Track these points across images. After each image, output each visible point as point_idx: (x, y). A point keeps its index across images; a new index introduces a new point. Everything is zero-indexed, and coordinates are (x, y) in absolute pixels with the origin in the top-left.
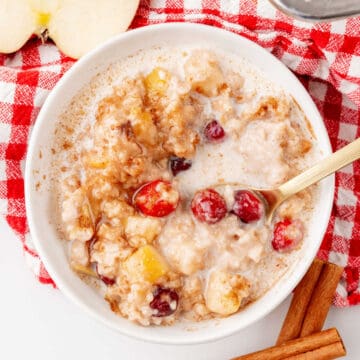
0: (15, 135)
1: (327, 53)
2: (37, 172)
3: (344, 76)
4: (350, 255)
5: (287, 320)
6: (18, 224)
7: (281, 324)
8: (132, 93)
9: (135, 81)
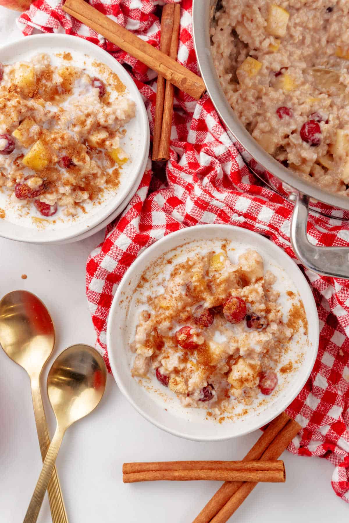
0: (117, 269)
1: (336, 284)
2: (124, 293)
3: (341, 303)
4: (310, 421)
5: (253, 449)
6: (99, 324)
7: (249, 450)
8: (198, 266)
9: (203, 258)
